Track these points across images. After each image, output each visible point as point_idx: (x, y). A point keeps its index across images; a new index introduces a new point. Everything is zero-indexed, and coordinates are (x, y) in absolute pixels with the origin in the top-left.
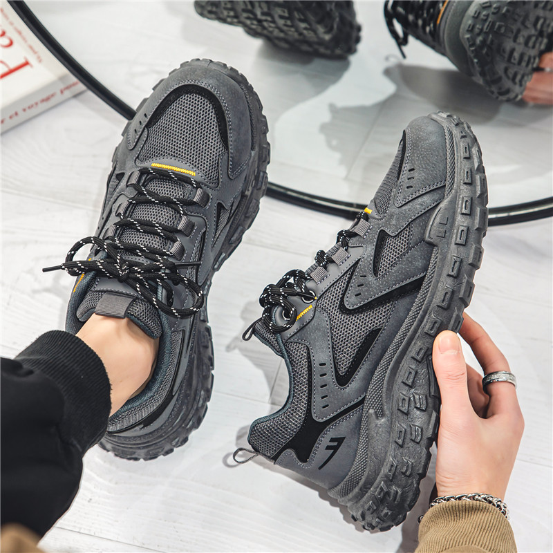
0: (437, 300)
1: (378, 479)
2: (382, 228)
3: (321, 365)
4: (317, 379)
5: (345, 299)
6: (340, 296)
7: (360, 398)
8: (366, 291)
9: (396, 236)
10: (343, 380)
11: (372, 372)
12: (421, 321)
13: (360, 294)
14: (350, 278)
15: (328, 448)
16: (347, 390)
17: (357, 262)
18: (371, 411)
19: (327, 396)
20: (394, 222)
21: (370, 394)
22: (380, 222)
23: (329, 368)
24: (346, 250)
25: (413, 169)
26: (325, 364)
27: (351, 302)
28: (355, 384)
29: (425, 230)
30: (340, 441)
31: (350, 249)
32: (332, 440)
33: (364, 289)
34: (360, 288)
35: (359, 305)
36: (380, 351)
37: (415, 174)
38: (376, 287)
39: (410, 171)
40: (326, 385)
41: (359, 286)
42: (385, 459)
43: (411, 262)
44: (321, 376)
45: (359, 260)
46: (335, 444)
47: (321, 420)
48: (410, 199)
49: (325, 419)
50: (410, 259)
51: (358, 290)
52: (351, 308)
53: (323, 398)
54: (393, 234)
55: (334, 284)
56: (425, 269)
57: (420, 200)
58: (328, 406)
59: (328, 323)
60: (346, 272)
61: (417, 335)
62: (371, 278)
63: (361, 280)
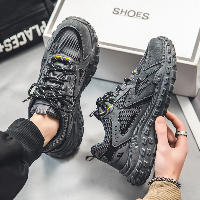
0: (157, 104)
1: (136, 168)
2: (139, 78)
3: (116, 127)
4: (114, 132)
5: (125, 103)
6: (123, 102)
7: (129, 139)
8: (132, 100)
9: (143, 81)
10: (123, 132)
11: (134, 130)
12: (151, 112)
13: (130, 101)
14: (127, 96)
15: (118, 156)
16: (125, 136)
17: (130, 90)
18: (134, 143)
19: (117, 138)
20: (143, 76)
21: (133, 138)
22: (138, 76)
23: (118, 128)
24: (126, 85)
25: (150, 57)
26: (117, 126)
27: (127, 104)
28: (127, 134)
29: (153, 79)
30: (122, 154)
31: (127, 85)
32: (119, 154)
33: (131, 100)
34: (130, 99)
35: (130, 105)
36: (137, 122)
37: (151, 59)
38: (136, 99)
39: (149, 57)
40: (117, 134)
41: (130, 98)
42: (138, 161)
43: (148, 90)
44: (116, 130)
45: (130, 89)
46: (121, 155)
47: (115, 146)
48: (149, 67)
49: (117, 146)
50: (148, 89)
51: (129, 100)
52: (127, 106)
53: (116, 138)
54: (142, 80)
55: (121, 97)
56: (153, 93)
57: (152, 68)
58: (118, 141)
59: (118, 111)
60: (126, 93)
61: (150, 117)
62: (134, 96)
63: (131, 97)
